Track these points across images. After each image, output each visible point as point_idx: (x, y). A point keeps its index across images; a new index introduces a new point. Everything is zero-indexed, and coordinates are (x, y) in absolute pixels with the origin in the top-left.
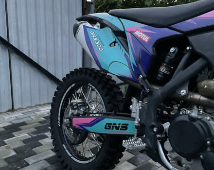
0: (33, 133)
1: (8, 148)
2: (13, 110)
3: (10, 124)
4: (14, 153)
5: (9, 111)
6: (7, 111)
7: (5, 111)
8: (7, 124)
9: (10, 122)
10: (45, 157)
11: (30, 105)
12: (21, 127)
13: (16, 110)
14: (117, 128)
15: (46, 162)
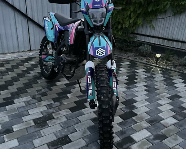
0: (37, 62)
1: (24, 67)
2: (30, 50)
3: (28, 57)
4: (26, 69)
5: (29, 50)
6: (28, 51)
7: (26, 50)
8: (27, 57)
9: (29, 56)
10: (38, 72)
11: (35, 49)
12: (32, 59)
13: (33, 50)
14: (51, 60)
15: (37, 73)
